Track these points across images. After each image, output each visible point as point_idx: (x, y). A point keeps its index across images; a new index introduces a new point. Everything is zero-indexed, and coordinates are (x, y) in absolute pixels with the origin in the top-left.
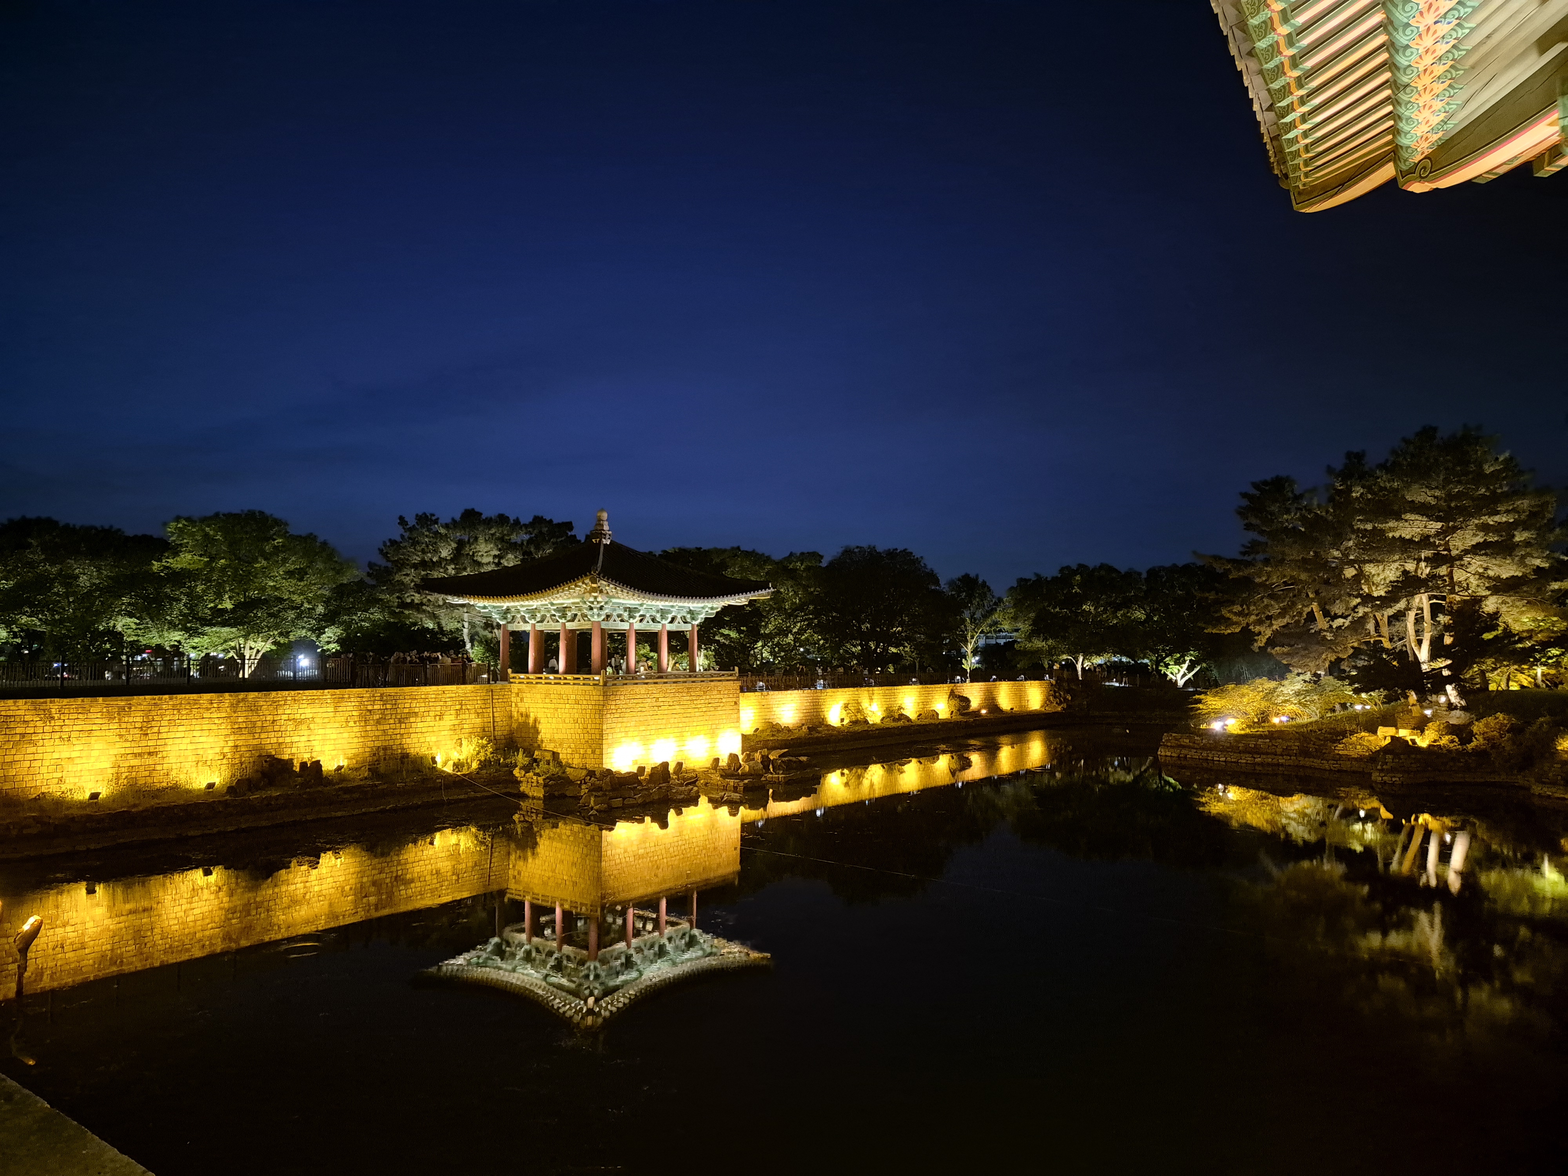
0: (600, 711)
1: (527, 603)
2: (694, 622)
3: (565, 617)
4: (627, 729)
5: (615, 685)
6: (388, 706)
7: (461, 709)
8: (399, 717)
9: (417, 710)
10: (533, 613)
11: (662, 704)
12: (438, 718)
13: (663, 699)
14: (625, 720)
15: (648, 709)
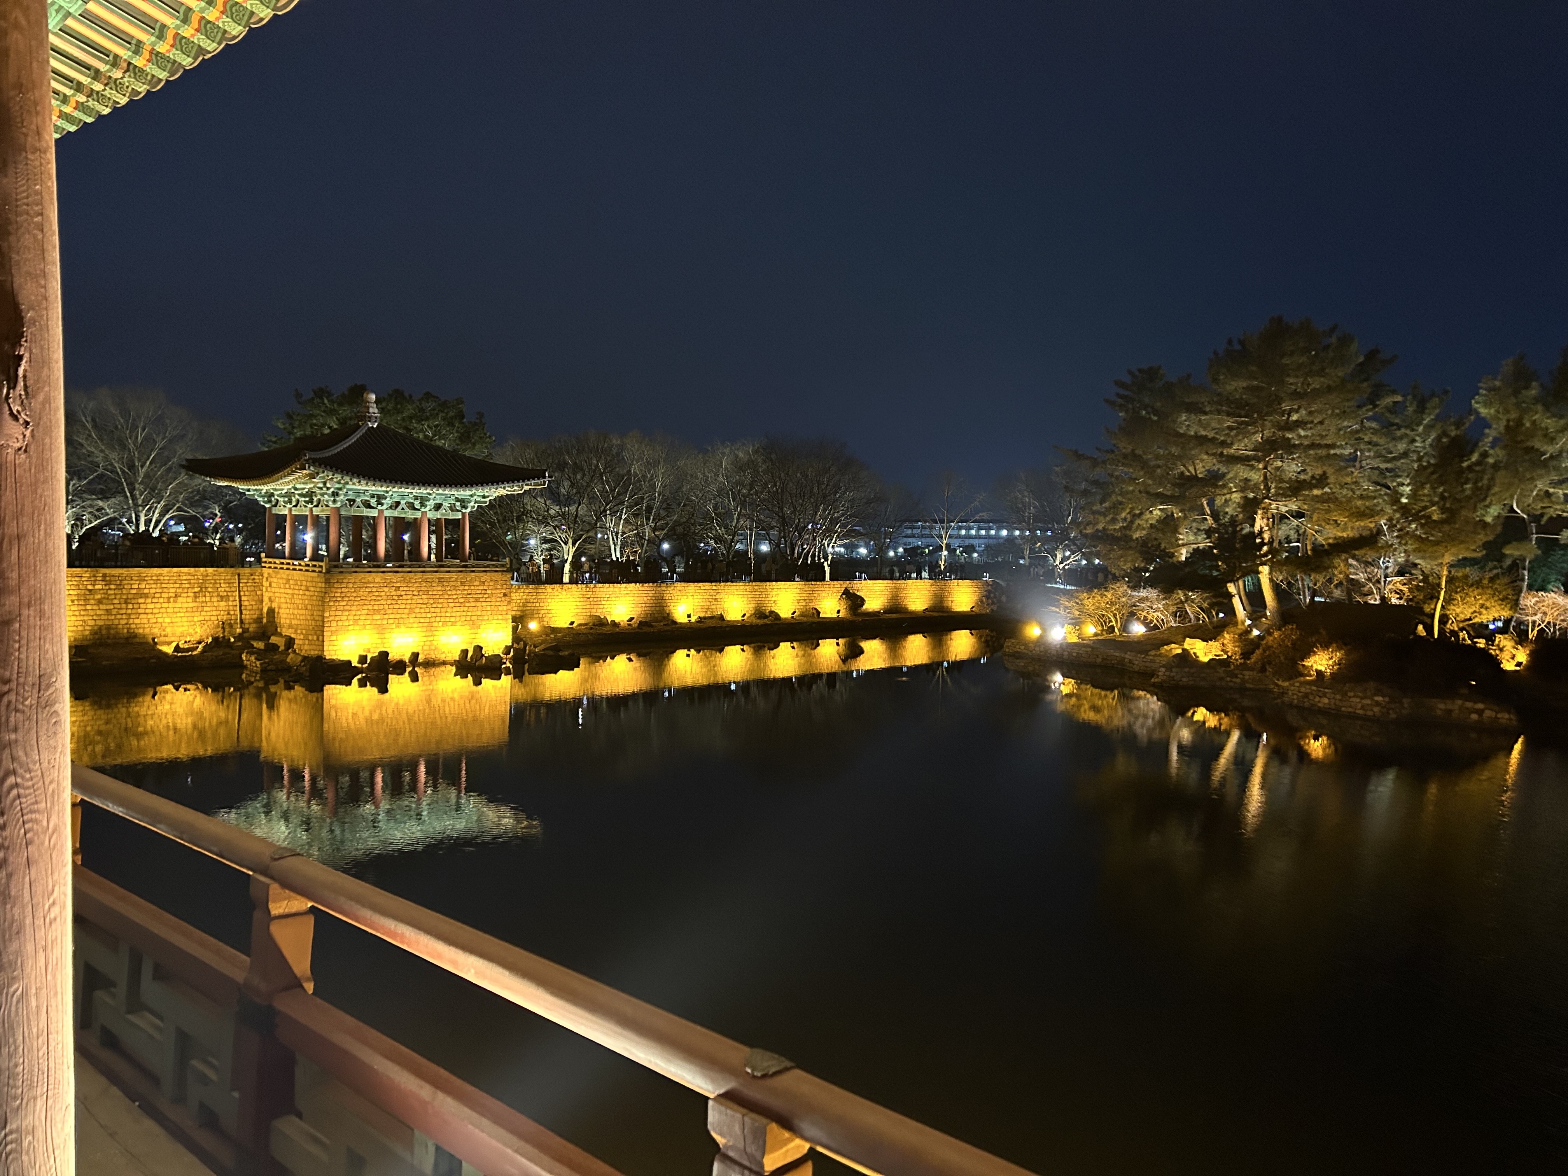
0: (323, 601)
2: (464, 511)
3: (312, 503)
4: (356, 617)
5: (341, 572)
7: (201, 591)
8: (125, 597)
9: (146, 591)
11: (403, 593)
12: (172, 600)
13: (406, 589)
14: (354, 608)
15: (385, 597)
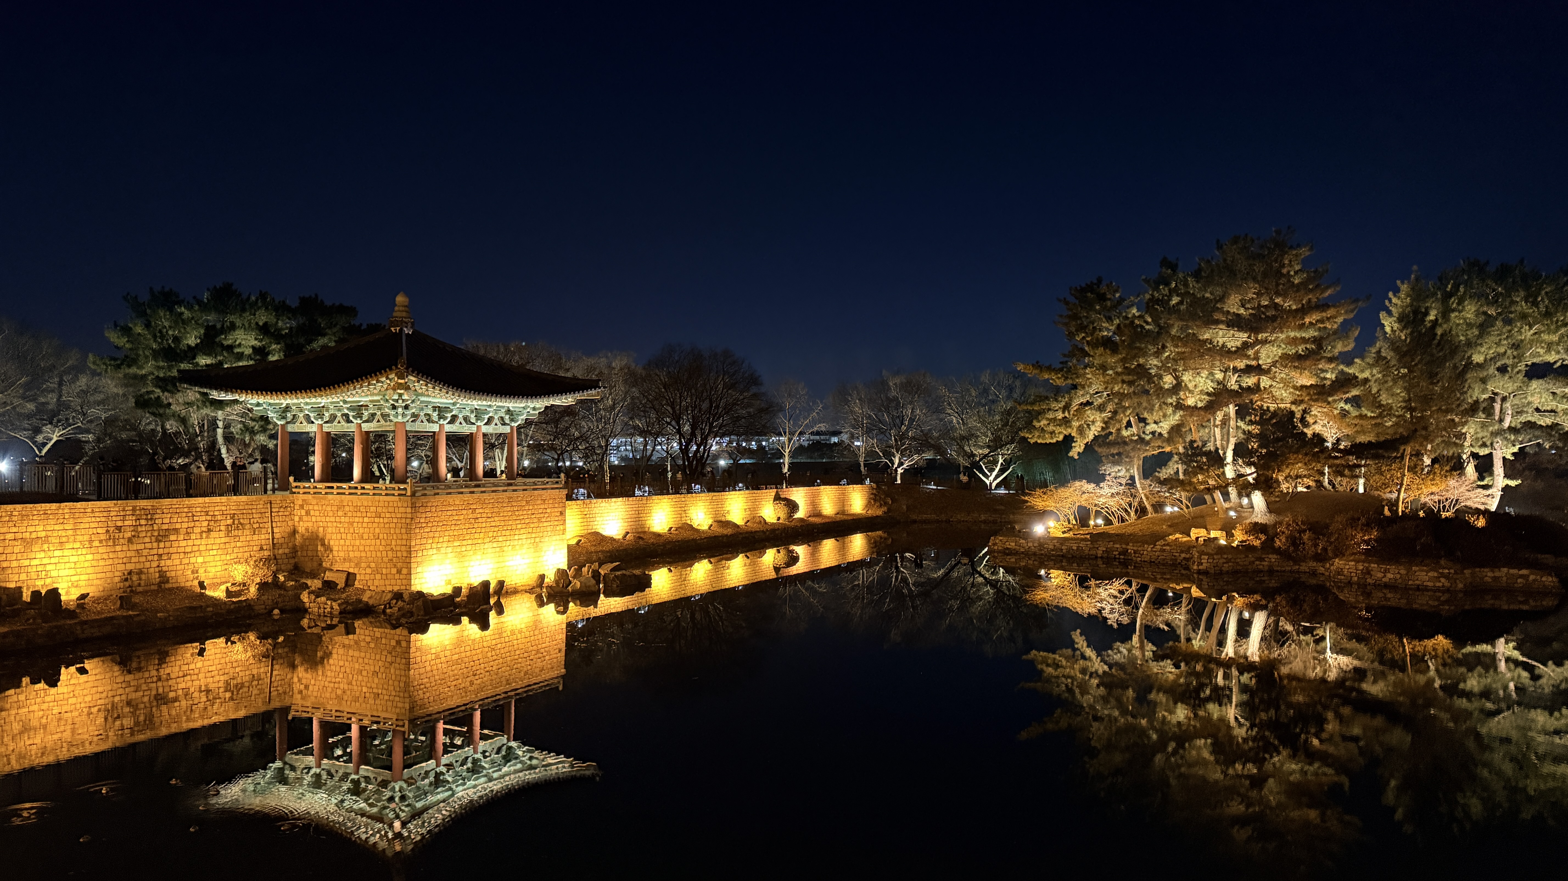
0: (409, 527)
1: (314, 400)
2: (513, 424)
3: (361, 418)
4: (439, 545)
5: (425, 495)
6: (143, 522)
7: (234, 523)
8: (156, 534)
9: (178, 526)
10: (320, 411)
11: (479, 516)
12: (204, 535)
13: (481, 511)
14: (437, 535)
15: (463, 521)
